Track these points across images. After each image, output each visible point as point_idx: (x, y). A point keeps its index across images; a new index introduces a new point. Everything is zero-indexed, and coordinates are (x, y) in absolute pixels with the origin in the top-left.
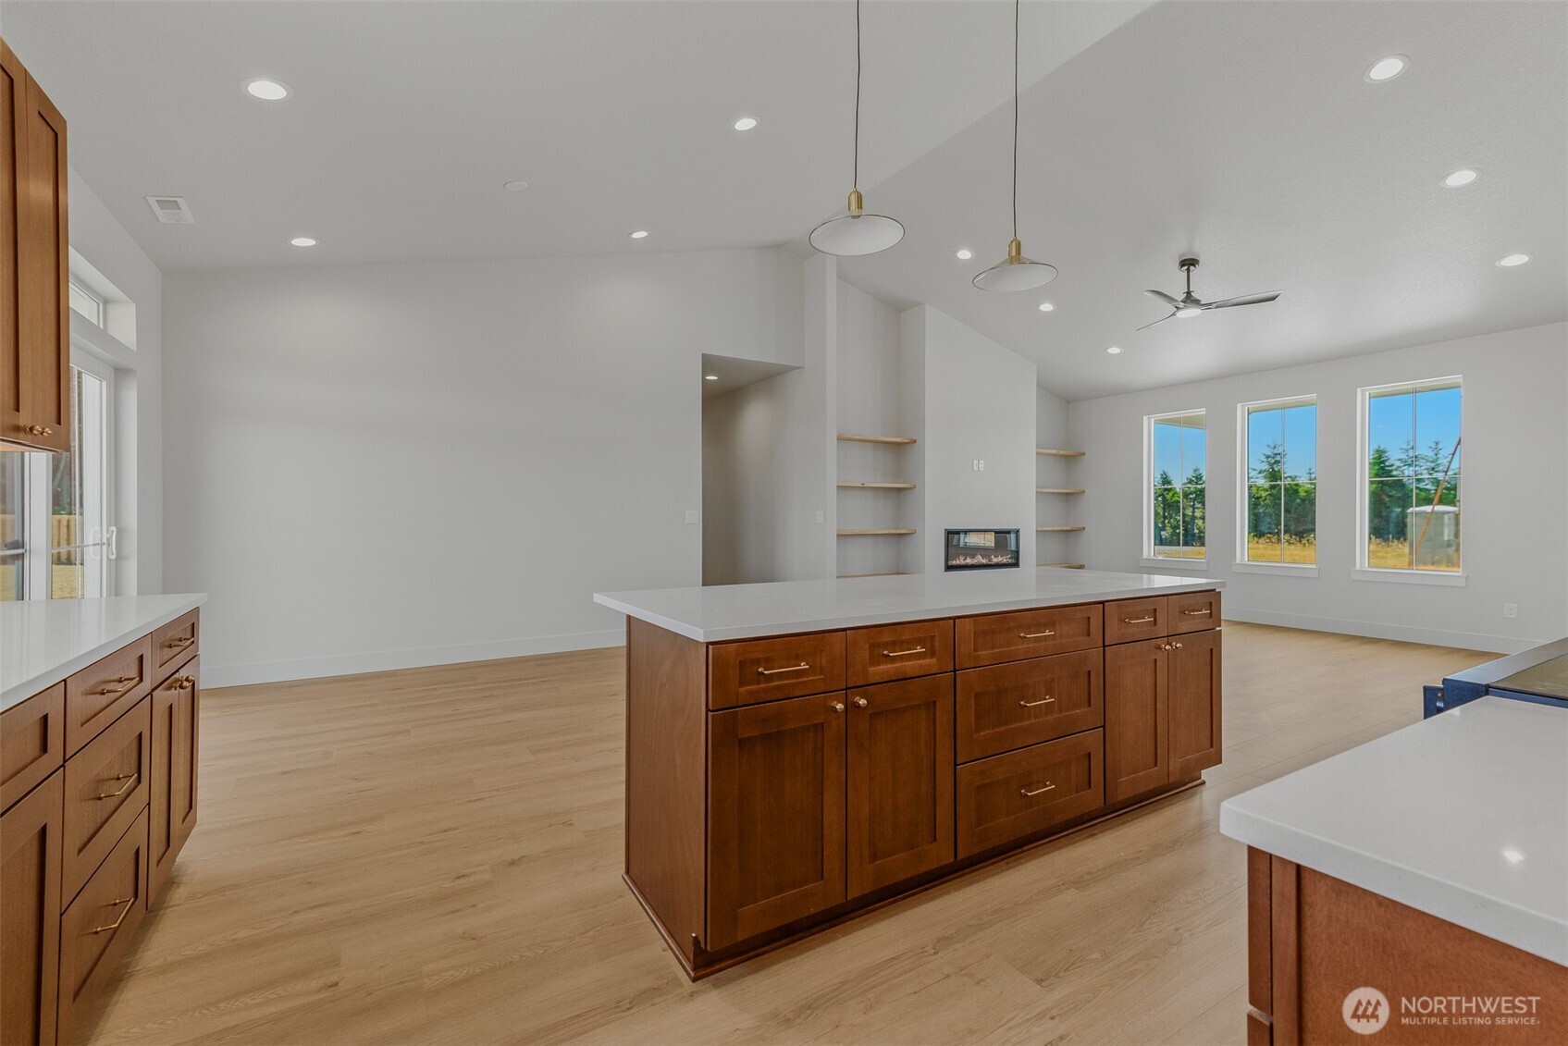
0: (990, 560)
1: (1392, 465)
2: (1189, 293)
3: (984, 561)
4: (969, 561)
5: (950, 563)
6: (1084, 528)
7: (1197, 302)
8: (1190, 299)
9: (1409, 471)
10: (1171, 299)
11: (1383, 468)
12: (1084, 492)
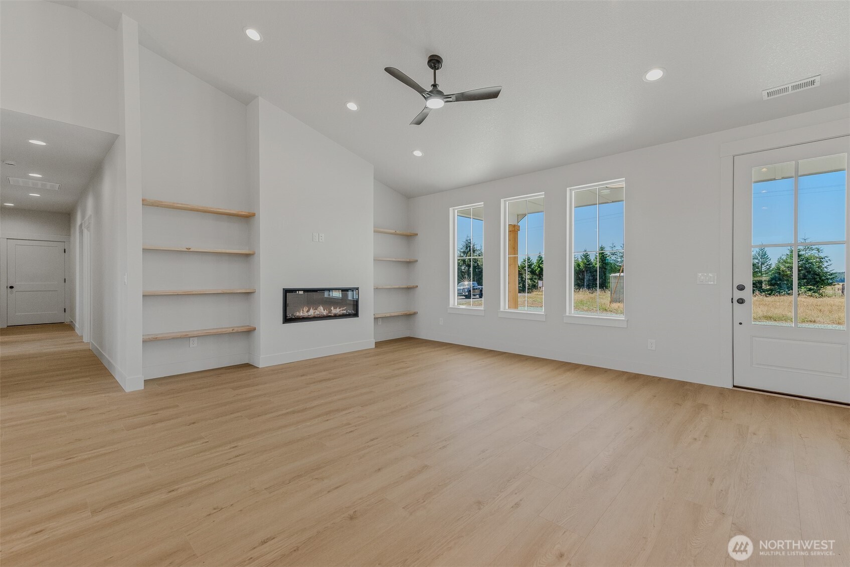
0: (330, 311)
1: (607, 255)
2: (435, 86)
3: (325, 313)
4: (312, 313)
5: (289, 315)
6: (417, 286)
7: (440, 93)
8: (435, 91)
9: (613, 257)
10: (421, 90)
11: (603, 256)
12: (416, 261)
